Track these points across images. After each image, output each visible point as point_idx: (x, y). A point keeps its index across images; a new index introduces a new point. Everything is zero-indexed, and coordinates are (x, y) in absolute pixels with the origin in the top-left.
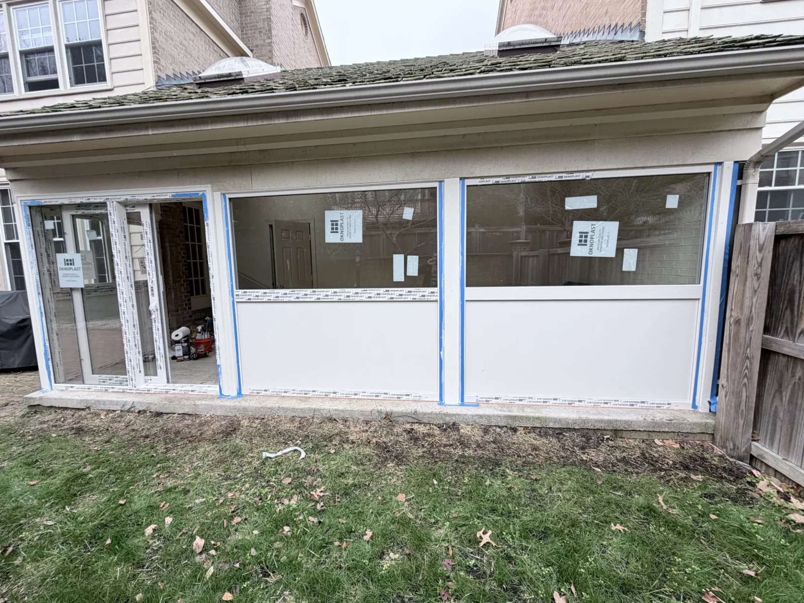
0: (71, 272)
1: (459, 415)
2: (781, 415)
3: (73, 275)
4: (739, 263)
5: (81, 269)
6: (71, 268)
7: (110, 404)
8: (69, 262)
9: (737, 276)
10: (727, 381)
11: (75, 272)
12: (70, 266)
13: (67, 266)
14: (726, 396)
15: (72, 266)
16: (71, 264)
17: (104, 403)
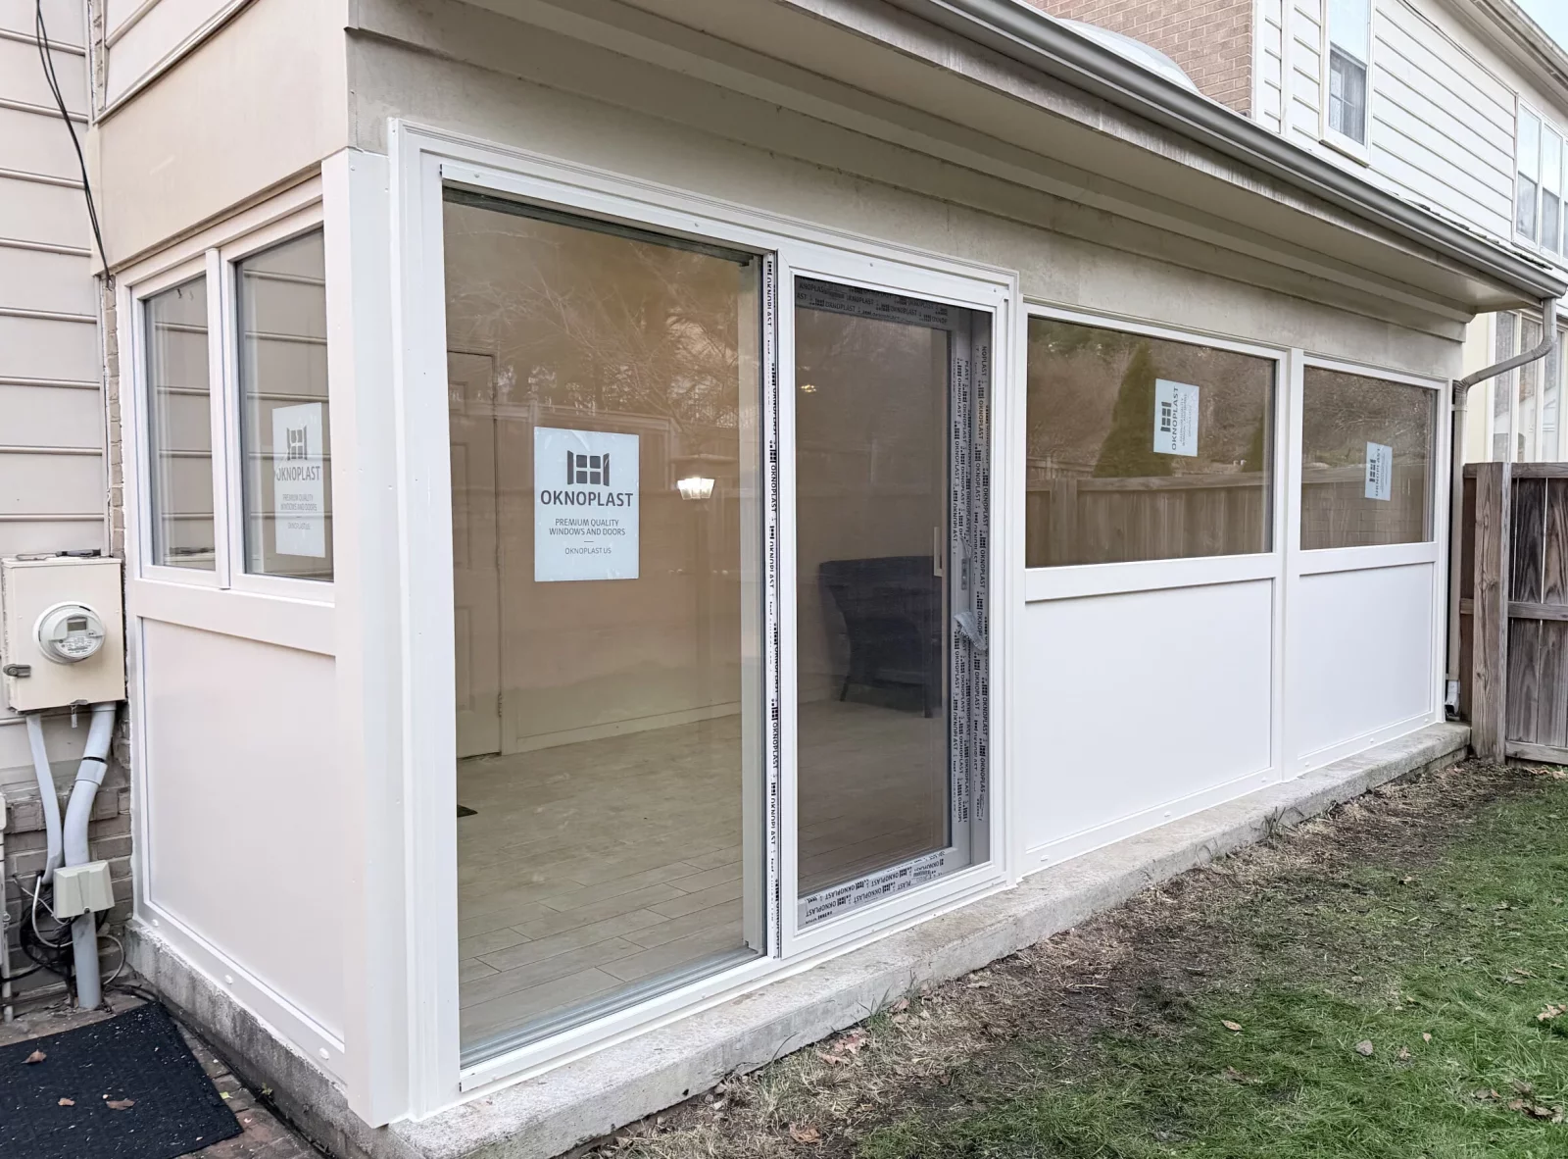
0: (592, 511)
1: (1334, 789)
2: (1535, 695)
3: (595, 528)
4: (1487, 511)
5: (635, 499)
6: (592, 497)
7: (806, 1022)
8: (589, 469)
9: (1486, 528)
10: (1486, 666)
11: (610, 512)
12: (588, 487)
13: (577, 487)
14: (1485, 688)
15: (599, 488)
16: (595, 479)
17: (786, 1025)
